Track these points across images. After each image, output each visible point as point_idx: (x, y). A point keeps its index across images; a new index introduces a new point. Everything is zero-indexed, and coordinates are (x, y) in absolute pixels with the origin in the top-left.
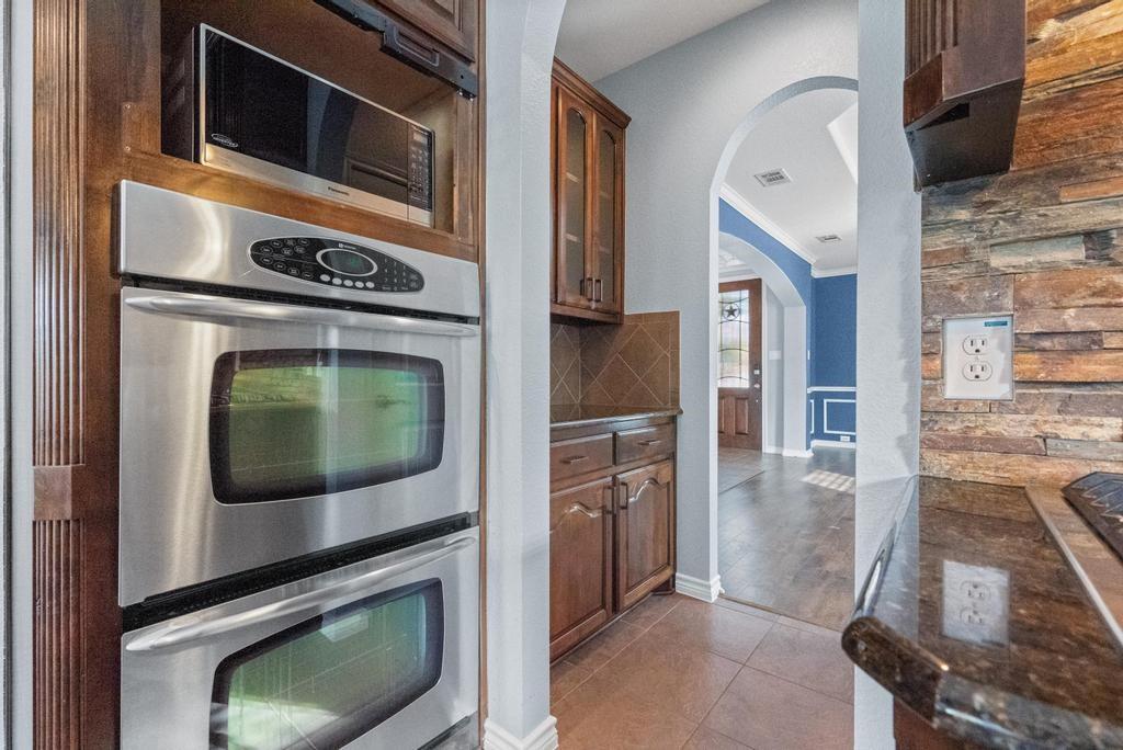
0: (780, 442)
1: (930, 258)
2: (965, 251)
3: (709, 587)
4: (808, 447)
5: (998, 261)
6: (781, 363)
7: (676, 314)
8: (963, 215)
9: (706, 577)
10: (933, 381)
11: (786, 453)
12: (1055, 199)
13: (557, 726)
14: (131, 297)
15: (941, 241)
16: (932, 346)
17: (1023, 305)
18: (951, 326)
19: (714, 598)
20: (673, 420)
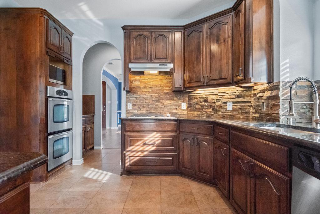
0: (110, 126)
1: (127, 98)
2: (129, 98)
3: (101, 147)
4: (117, 126)
5: (131, 99)
6: (111, 104)
7: (94, 96)
8: (129, 95)
9: (100, 145)
10: (127, 108)
11: (112, 128)
12: (134, 95)
13: (84, 159)
14: (50, 99)
15: (128, 97)
16: (127, 105)
17: (132, 102)
18: (128, 103)
19: (102, 149)
20: (93, 116)
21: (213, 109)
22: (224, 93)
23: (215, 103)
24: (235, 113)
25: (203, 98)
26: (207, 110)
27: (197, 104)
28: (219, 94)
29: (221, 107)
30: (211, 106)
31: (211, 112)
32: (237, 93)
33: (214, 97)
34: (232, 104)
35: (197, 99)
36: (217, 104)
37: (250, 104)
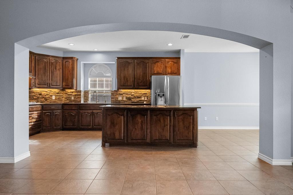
21: (45, 99)
22: (51, 91)
23: (46, 96)
24: (56, 100)
25: (39, 93)
26: (41, 99)
27: (35, 96)
28: (48, 92)
29: (49, 98)
30: (43, 97)
31: (43, 100)
32: (57, 92)
33: (45, 93)
34: (54, 97)
35: (34, 93)
36: (47, 96)
37: (62, 97)
